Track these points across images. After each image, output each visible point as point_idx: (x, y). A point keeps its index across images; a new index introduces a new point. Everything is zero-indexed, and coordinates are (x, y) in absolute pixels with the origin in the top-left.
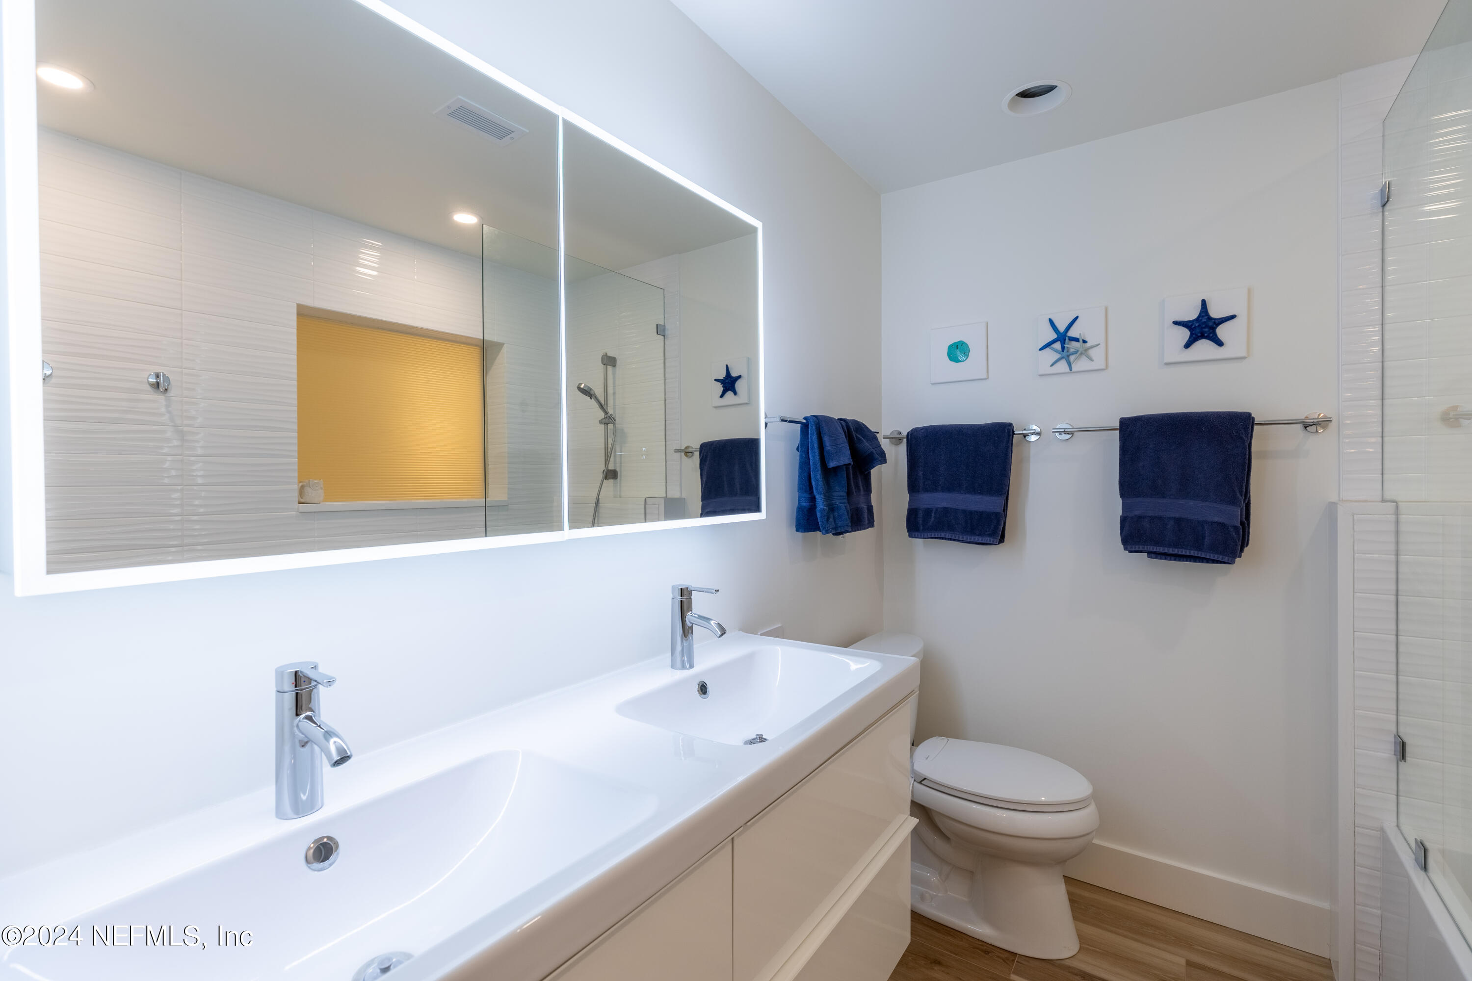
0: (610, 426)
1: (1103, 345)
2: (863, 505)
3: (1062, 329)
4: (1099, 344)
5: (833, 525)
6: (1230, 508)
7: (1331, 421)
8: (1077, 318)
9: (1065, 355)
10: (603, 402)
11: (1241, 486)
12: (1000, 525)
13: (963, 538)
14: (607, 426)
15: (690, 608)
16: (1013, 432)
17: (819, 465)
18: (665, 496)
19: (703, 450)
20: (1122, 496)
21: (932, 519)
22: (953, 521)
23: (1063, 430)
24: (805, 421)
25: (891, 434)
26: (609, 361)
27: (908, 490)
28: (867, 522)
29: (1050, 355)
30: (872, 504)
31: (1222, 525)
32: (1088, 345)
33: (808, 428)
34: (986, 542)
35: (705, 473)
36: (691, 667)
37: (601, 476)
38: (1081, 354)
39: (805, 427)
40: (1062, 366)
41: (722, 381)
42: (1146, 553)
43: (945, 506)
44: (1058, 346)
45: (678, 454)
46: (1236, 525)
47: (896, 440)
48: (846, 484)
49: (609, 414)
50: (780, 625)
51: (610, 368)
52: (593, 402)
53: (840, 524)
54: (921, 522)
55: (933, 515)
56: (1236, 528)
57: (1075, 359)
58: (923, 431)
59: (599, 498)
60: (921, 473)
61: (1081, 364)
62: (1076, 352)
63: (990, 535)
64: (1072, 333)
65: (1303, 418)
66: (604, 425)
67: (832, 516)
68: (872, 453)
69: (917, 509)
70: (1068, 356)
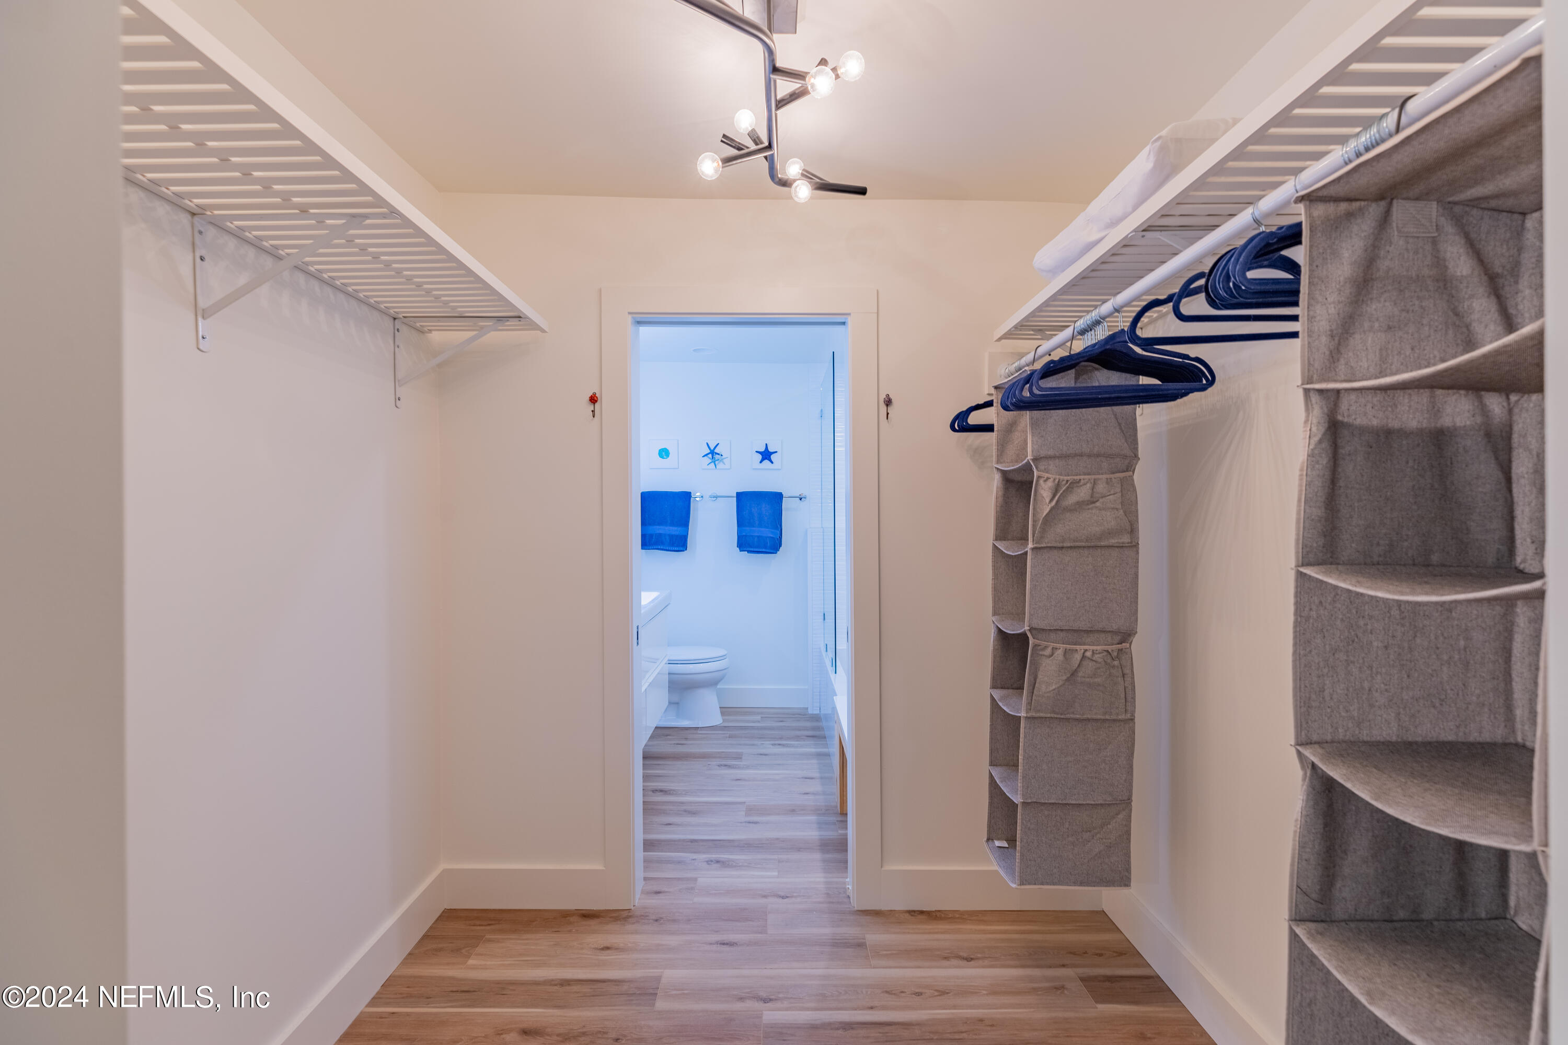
3: (712, 448)
4: (727, 457)
6: (775, 531)
7: (806, 496)
8: (718, 444)
11: (779, 522)
12: (685, 542)
13: (668, 548)
16: (691, 496)
20: (738, 526)
21: (654, 540)
22: (664, 540)
23: (712, 496)
27: (641, 524)
29: (707, 460)
31: (773, 538)
32: (723, 457)
34: (679, 550)
38: (720, 461)
40: (712, 465)
42: (746, 551)
43: (661, 532)
44: (710, 456)
54: (648, 541)
55: (654, 537)
56: (777, 539)
57: (718, 463)
58: (649, 493)
60: (646, 515)
61: (720, 466)
63: (681, 547)
64: (716, 451)
65: (797, 495)
69: (646, 534)
70: (715, 461)
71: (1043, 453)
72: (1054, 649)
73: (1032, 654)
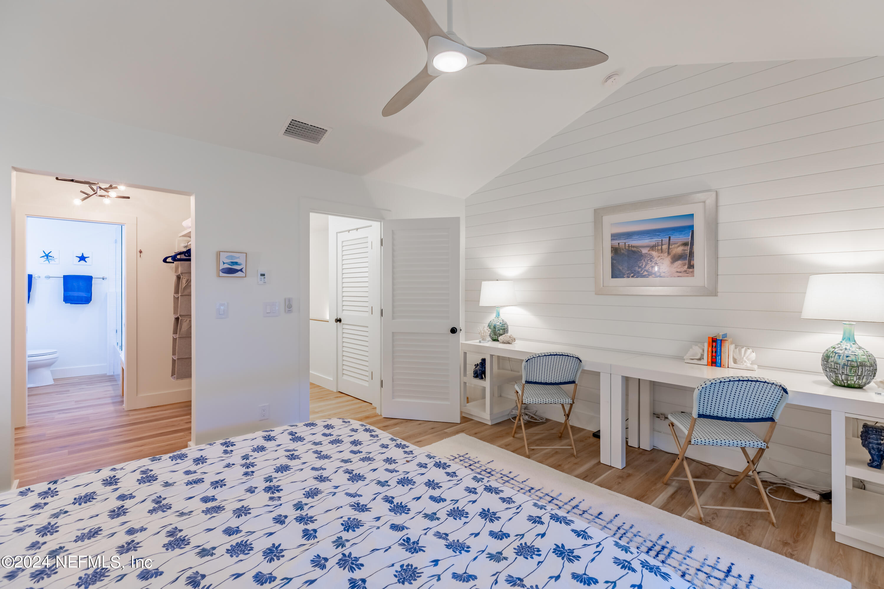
3: (47, 254)
4: (56, 258)
6: (87, 294)
7: (107, 278)
8: (50, 252)
9: (48, 259)
11: (90, 289)
16: (33, 276)
29: (44, 259)
31: (86, 297)
38: (52, 260)
40: (47, 262)
42: (69, 303)
44: (46, 257)
56: (89, 297)
65: (103, 277)
71: (184, 272)
72: (186, 320)
73: (180, 322)
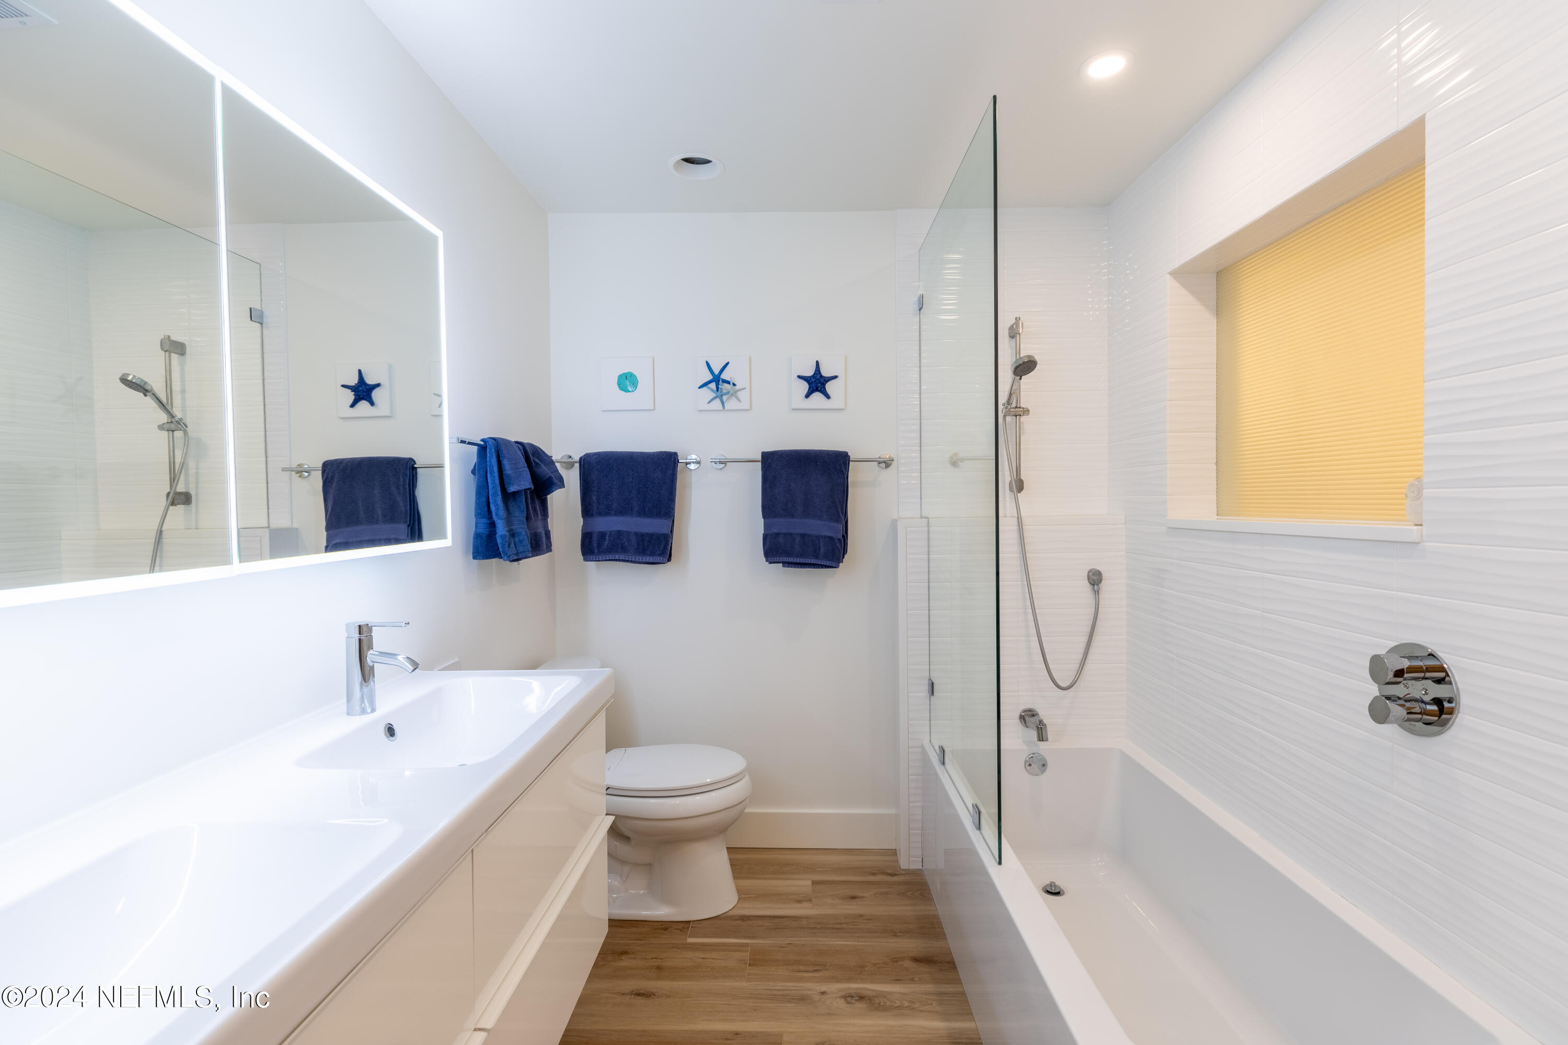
0: (179, 434)
1: (748, 389)
2: (541, 530)
3: (716, 372)
4: (745, 388)
5: (515, 552)
6: (836, 525)
7: (893, 460)
8: (728, 363)
9: (719, 395)
10: (164, 400)
11: (843, 508)
12: (668, 545)
13: (635, 558)
14: (173, 435)
15: (370, 647)
16: (678, 460)
17: (499, 489)
18: (266, 525)
19: (328, 470)
20: (764, 517)
21: (606, 543)
22: (626, 543)
23: (718, 460)
24: (482, 443)
25: (562, 458)
26: (174, 348)
27: (582, 514)
28: (545, 547)
29: (707, 393)
30: (550, 529)
31: (831, 538)
32: (737, 388)
33: (486, 450)
34: (656, 561)
35: (331, 497)
36: (373, 710)
37: (163, 502)
38: (732, 395)
39: (482, 449)
40: (717, 403)
41: (353, 388)
42: (781, 563)
43: (619, 529)
44: (713, 386)
45: (287, 473)
46: (840, 538)
47: (569, 465)
48: (525, 509)
49: (177, 419)
50: (456, 660)
51: (175, 357)
52: (149, 400)
53: (521, 549)
54: (595, 545)
55: (607, 538)
56: (839, 540)
57: (727, 399)
58: (595, 456)
59: (161, 531)
60: (594, 498)
61: (731, 404)
62: (728, 393)
63: (660, 555)
64: (724, 376)
65: (878, 457)
66: (166, 432)
67: (513, 541)
68: (550, 477)
69: (591, 533)
70: (722, 396)
